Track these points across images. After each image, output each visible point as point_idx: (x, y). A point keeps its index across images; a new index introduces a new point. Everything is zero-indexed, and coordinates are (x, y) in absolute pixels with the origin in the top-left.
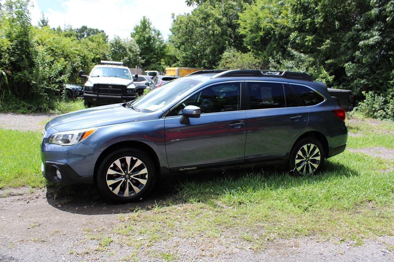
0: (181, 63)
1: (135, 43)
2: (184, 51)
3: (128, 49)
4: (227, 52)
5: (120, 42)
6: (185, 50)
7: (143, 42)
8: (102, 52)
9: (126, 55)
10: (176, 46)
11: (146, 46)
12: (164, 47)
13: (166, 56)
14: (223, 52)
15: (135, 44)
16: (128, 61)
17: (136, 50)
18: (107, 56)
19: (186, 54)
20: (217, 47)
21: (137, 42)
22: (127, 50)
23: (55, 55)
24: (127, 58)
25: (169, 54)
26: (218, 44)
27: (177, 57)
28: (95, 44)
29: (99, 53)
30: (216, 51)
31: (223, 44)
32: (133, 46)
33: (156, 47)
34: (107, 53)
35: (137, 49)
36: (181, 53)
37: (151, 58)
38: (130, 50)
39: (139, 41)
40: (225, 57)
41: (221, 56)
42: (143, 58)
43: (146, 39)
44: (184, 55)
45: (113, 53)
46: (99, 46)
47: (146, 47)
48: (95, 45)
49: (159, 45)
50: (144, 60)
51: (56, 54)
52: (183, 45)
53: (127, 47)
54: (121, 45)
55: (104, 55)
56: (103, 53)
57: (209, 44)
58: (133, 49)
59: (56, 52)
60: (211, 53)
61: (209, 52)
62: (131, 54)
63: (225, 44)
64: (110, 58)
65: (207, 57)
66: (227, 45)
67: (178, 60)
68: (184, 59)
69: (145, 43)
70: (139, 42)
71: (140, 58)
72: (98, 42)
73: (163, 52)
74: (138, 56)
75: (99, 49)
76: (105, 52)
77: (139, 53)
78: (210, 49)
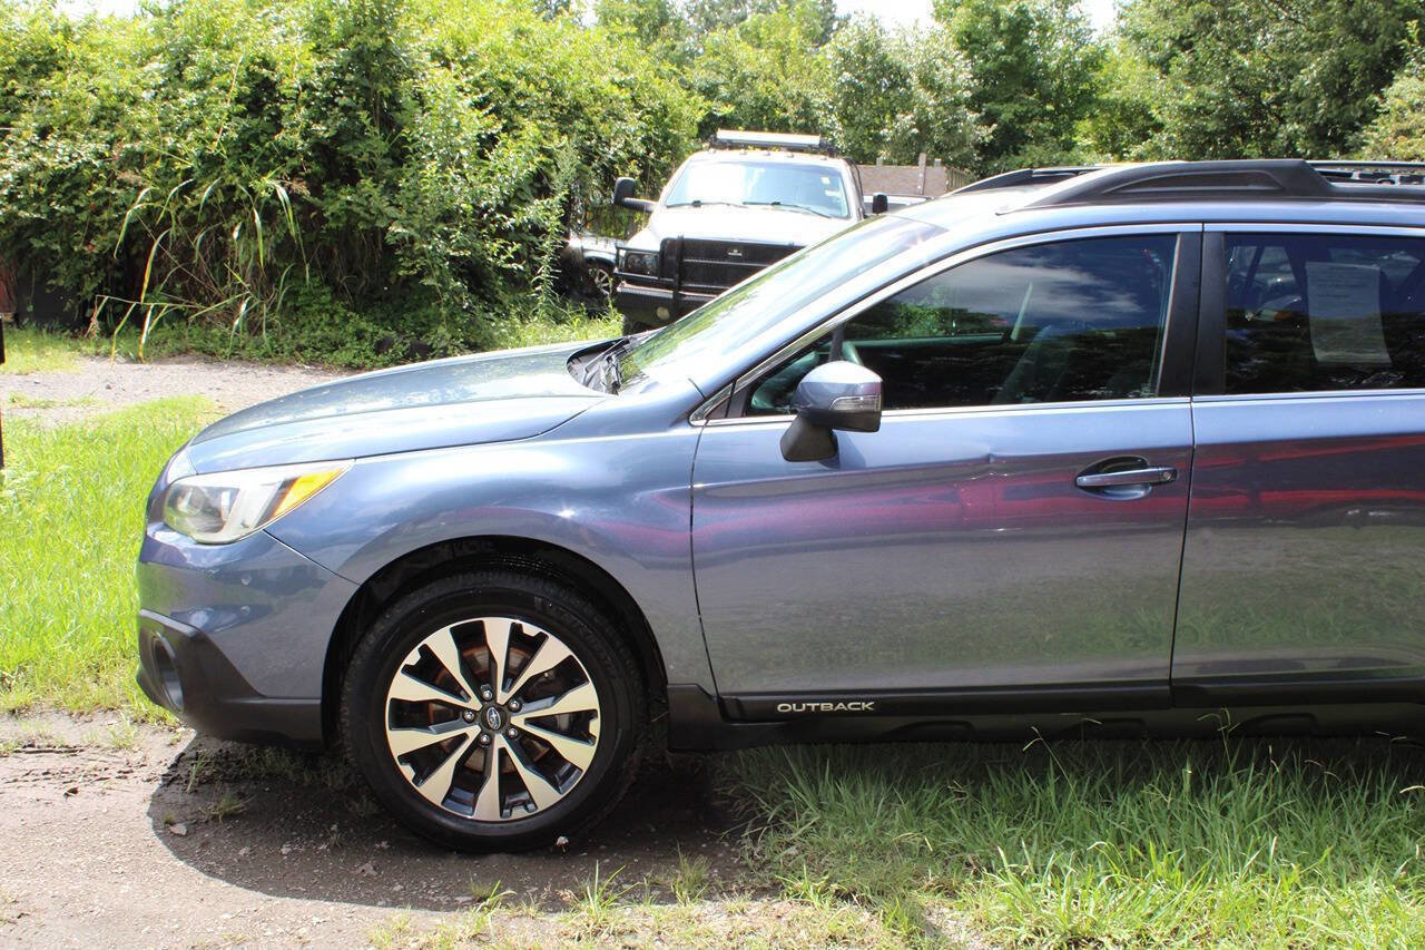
0: (1170, 139)
1: (952, 47)
2: (1187, 81)
3: (915, 77)
4: (1410, 76)
5: (878, 46)
6: (1193, 77)
7: (991, 40)
8: (795, 91)
9: (906, 103)
10: (1152, 55)
11: (1003, 58)
12: (1093, 62)
13: (1103, 106)
14: (1389, 81)
15: (952, 50)
16: (915, 131)
17: (953, 78)
18: (818, 108)
19: (1200, 95)
20: (1360, 52)
21: (960, 41)
22: (914, 80)
23: (518, 108)
24: (909, 117)
25: (1114, 95)
26: (1366, 37)
27: (1154, 112)
28: (766, 58)
29: (782, 97)
30: (1351, 77)
31: (1394, 35)
32: (939, 62)
33: (1053, 64)
34: (820, 98)
35: (961, 74)
36: (1174, 89)
37: (1022, 118)
38: (928, 83)
39: (969, 37)
40: (1398, 103)
41: (1377, 99)
42: (989, 119)
43: (1003, 26)
44: (1189, 99)
45: (847, 95)
46: (783, 64)
47: (1005, 63)
48: (764, 60)
49: (1066, 51)
50: (990, 126)
51: (521, 103)
52: (1184, 49)
53: (911, 65)
54: (885, 57)
55: (807, 105)
56: (799, 95)
57: (1316, 37)
58: (938, 77)
59: (521, 95)
60: (1324, 84)
61: (1314, 81)
62: (923, 95)
63: (1404, 35)
64: (834, 118)
65: (1303, 105)
66: (1411, 41)
67: (1159, 127)
68: (1186, 119)
69: (1000, 45)
70: (970, 42)
71: (972, 116)
72: (779, 46)
73: (1085, 86)
74: (963, 108)
75: (782, 79)
76: (810, 92)
77: (968, 94)
78: (1318, 64)
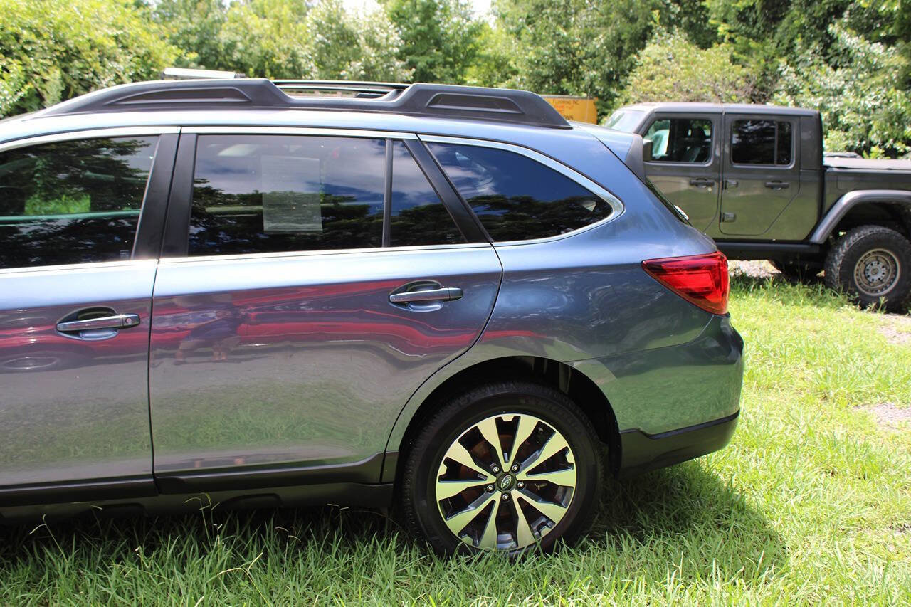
0: (522, 80)
1: (387, 19)
2: (532, 45)
3: (362, 38)
4: (655, 43)
5: (339, 18)
6: (535, 41)
7: (411, 17)
8: (285, 46)
9: (357, 55)
10: (511, 28)
11: (419, 27)
12: (475, 31)
13: (480, 57)
14: (643, 47)
15: (387, 22)
16: (363, 72)
17: (387, 39)
18: (303, 58)
19: (538, 53)
20: (628, 29)
21: (393, 17)
22: (362, 40)
24: (359, 64)
25: (488, 52)
26: (633, 20)
27: (511, 63)
28: (268, 25)
29: (277, 50)
30: (623, 42)
31: (647, 19)
32: (378, 29)
33: (450, 32)
34: (303, 52)
35: (394, 38)
36: (524, 48)
37: (432, 65)
38: (372, 43)
39: (398, 14)
40: (648, 60)
41: (635, 57)
42: (411, 65)
43: (418, 7)
44: (532, 55)
45: (321, 50)
46: (279, 30)
47: (421, 31)
48: (267, 26)
49: (459, 24)
50: (411, 70)
52: (529, 23)
53: (361, 32)
54: (343, 25)
55: (294, 55)
56: (288, 49)
57: (603, 19)
58: (377, 40)
60: (608, 48)
61: (602, 45)
62: (371, 52)
63: (652, 19)
64: (312, 64)
65: (597, 60)
66: (655, 22)
67: (515, 73)
68: (531, 68)
69: (417, 19)
70: (399, 17)
71: (399, 64)
72: (276, 17)
73: (471, 46)
74: (394, 59)
75: (277, 38)
76: (296, 47)
77: (396, 50)
78: (604, 35)
